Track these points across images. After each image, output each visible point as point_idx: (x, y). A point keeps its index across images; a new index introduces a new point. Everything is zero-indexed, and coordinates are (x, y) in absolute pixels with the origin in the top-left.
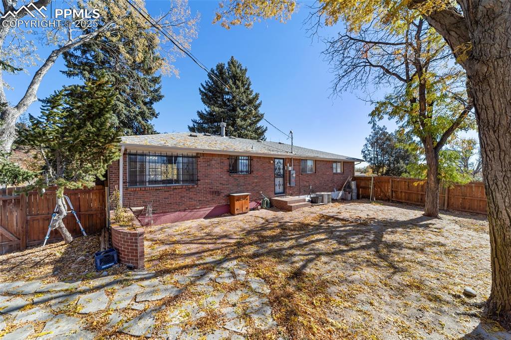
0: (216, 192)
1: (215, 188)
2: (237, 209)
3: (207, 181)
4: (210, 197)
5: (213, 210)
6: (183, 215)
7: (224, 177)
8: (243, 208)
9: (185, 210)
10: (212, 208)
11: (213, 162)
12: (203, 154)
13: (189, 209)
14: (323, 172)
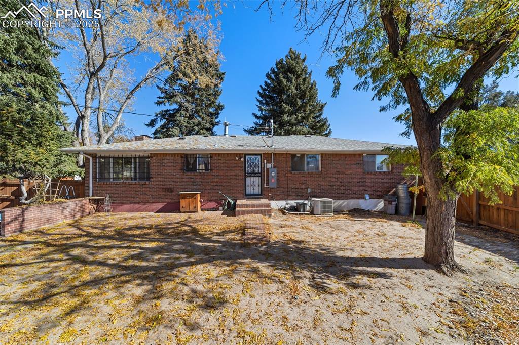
0: (168, 189)
1: (167, 186)
2: (183, 207)
3: (159, 179)
4: (162, 193)
5: (165, 205)
6: (137, 207)
7: (178, 175)
8: (190, 207)
9: (139, 203)
10: (165, 204)
11: (166, 161)
12: (156, 154)
13: (142, 203)
14: (338, 170)
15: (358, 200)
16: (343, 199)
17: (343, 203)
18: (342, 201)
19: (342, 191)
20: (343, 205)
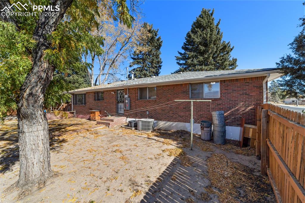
0: (91, 109)
1: (91, 107)
3: (88, 104)
11: (90, 96)
14: (168, 98)
15: (184, 123)
16: (172, 122)
17: (172, 124)
18: (172, 123)
19: (171, 115)
20: (172, 126)
